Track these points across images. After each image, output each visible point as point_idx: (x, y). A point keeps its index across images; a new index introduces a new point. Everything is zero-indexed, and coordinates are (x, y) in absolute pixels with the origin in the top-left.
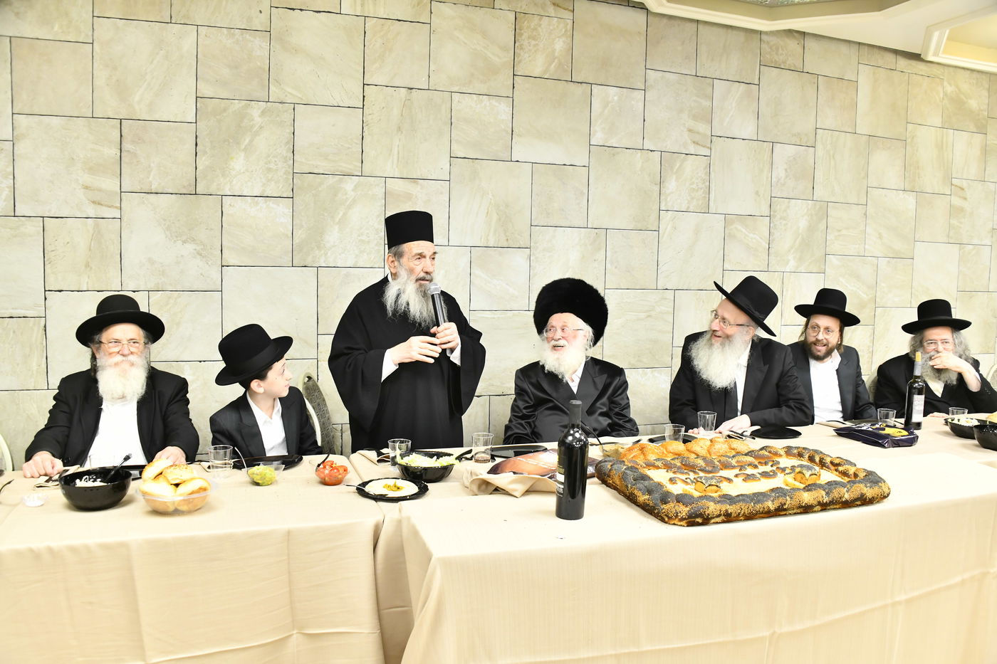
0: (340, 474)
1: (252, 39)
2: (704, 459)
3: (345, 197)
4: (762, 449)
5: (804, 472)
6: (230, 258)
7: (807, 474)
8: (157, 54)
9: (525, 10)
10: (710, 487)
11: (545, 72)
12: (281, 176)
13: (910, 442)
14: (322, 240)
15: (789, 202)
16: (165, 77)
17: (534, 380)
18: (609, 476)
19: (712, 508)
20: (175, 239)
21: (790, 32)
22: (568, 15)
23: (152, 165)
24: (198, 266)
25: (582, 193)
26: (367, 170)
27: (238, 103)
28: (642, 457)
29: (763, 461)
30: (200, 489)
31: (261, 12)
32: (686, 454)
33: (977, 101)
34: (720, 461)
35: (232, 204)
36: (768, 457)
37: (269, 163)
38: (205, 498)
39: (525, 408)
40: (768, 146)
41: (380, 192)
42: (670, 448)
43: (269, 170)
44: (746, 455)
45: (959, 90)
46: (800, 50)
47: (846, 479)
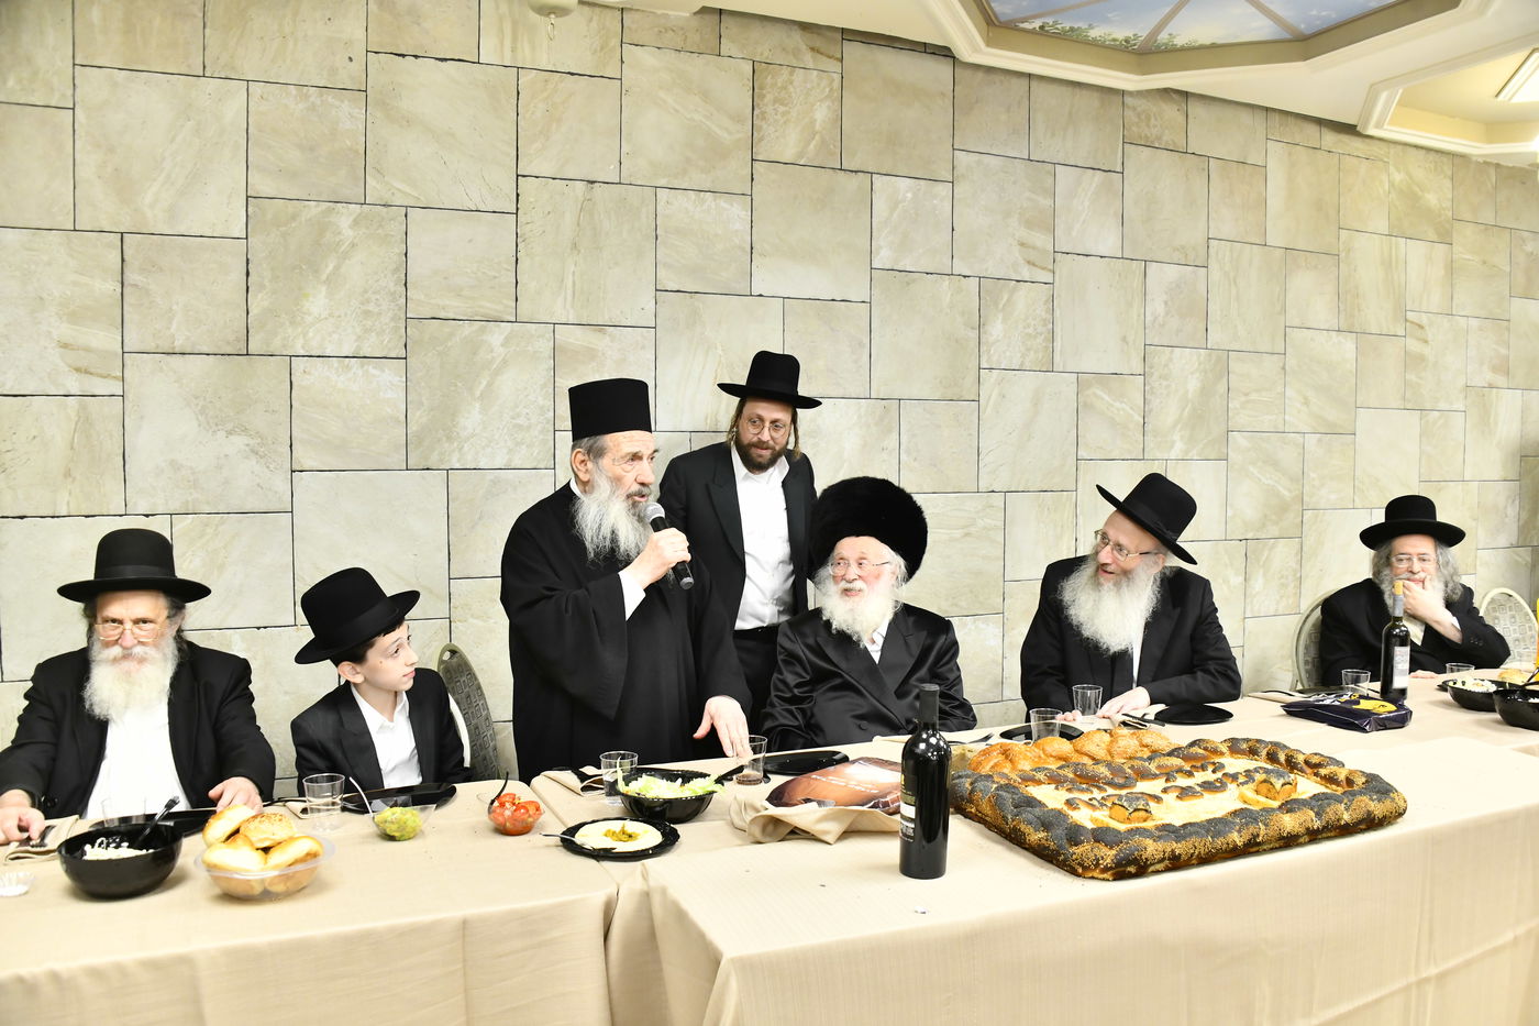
0: (530, 816)
1: (337, 103)
2: (1109, 765)
3: (489, 357)
4: (1193, 744)
5: (1273, 780)
6: (305, 458)
7: (1278, 783)
8: (182, 126)
9: (767, 58)
10: (1136, 814)
11: (801, 154)
12: (386, 324)
13: (1400, 720)
14: (454, 426)
15: (1172, 351)
16: (195, 164)
17: (811, 641)
18: (971, 801)
19: (1152, 848)
20: (215, 428)
21: (1167, 93)
22: (835, 66)
23: (174, 307)
24: (253, 472)
25: (861, 344)
26: (524, 313)
27: (316, 206)
28: (1008, 765)
29: (1199, 765)
30: (308, 854)
31: (351, 59)
32: (1075, 758)
33: (1437, 194)
34: (1132, 767)
35: (308, 370)
36: (1204, 758)
37: (368, 302)
38: (313, 870)
39: (798, 686)
40: (1137, 267)
41: (545, 347)
42: (1049, 749)
43: (367, 313)
44: (1170, 754)
45: (1411, 178)
46: (1181, 118)
47: (1340, 790)
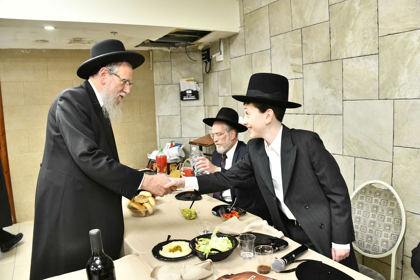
3: (412, 47)
6: (347, 96)
12: (371, 41)
14: (396, 80)
20: (323, 86)
23: (313, 48)
27: (348, 2)
35: (347, 63)
37: (365, 34)
43: (365, 38)
